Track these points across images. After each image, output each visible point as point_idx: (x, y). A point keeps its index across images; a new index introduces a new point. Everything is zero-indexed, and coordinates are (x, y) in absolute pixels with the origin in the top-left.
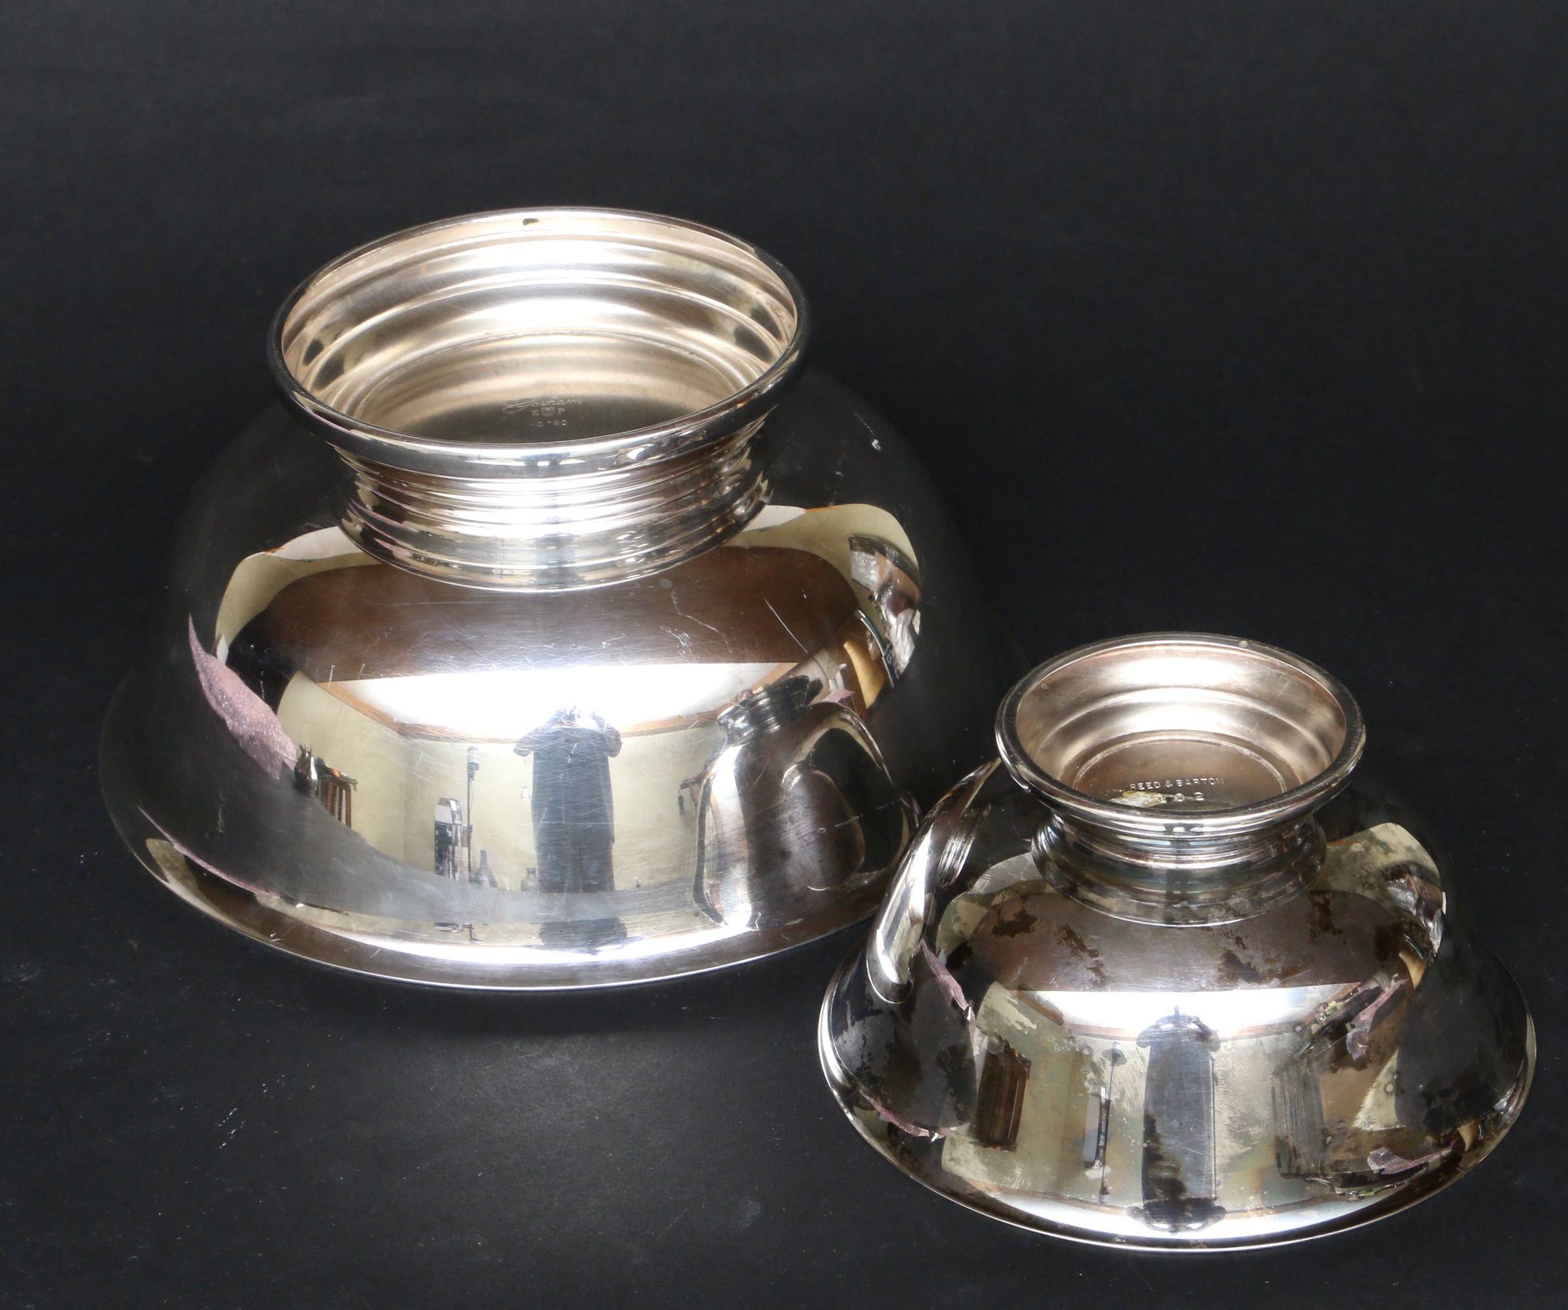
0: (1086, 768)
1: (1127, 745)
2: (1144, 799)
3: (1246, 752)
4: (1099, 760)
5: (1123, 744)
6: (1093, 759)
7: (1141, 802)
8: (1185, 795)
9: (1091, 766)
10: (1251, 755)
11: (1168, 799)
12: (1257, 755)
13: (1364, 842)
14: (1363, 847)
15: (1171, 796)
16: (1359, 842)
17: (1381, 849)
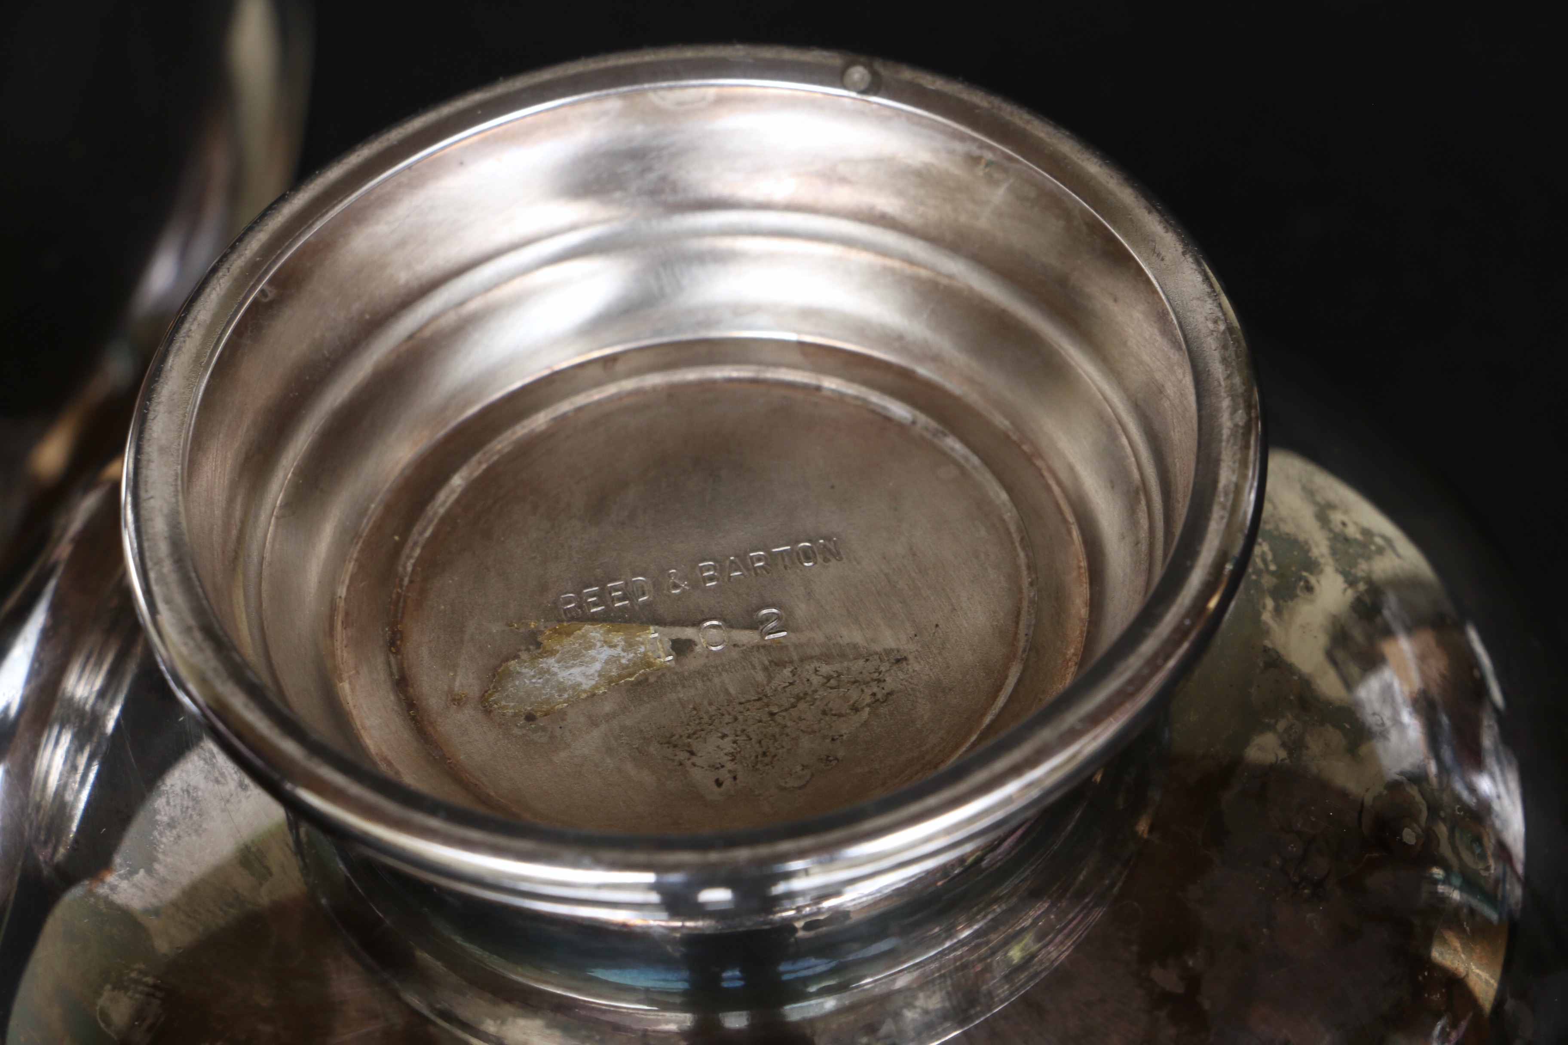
0: (421, 534)
1: (540, 421)
2: (606, 653)
3: (899, 410)
4: (459, 490)
5: (526, 422)
6: (442, 496)
7: (598, 666)
8: (730, 624)
9: (436, 521)
10: (914, 423)
11: (681, 647)
12: (933, 424)
13: (1281, 726)
14: (1284, 745)
15: (688, 633)
16: (1270, 728)
17: (1335, 737)
